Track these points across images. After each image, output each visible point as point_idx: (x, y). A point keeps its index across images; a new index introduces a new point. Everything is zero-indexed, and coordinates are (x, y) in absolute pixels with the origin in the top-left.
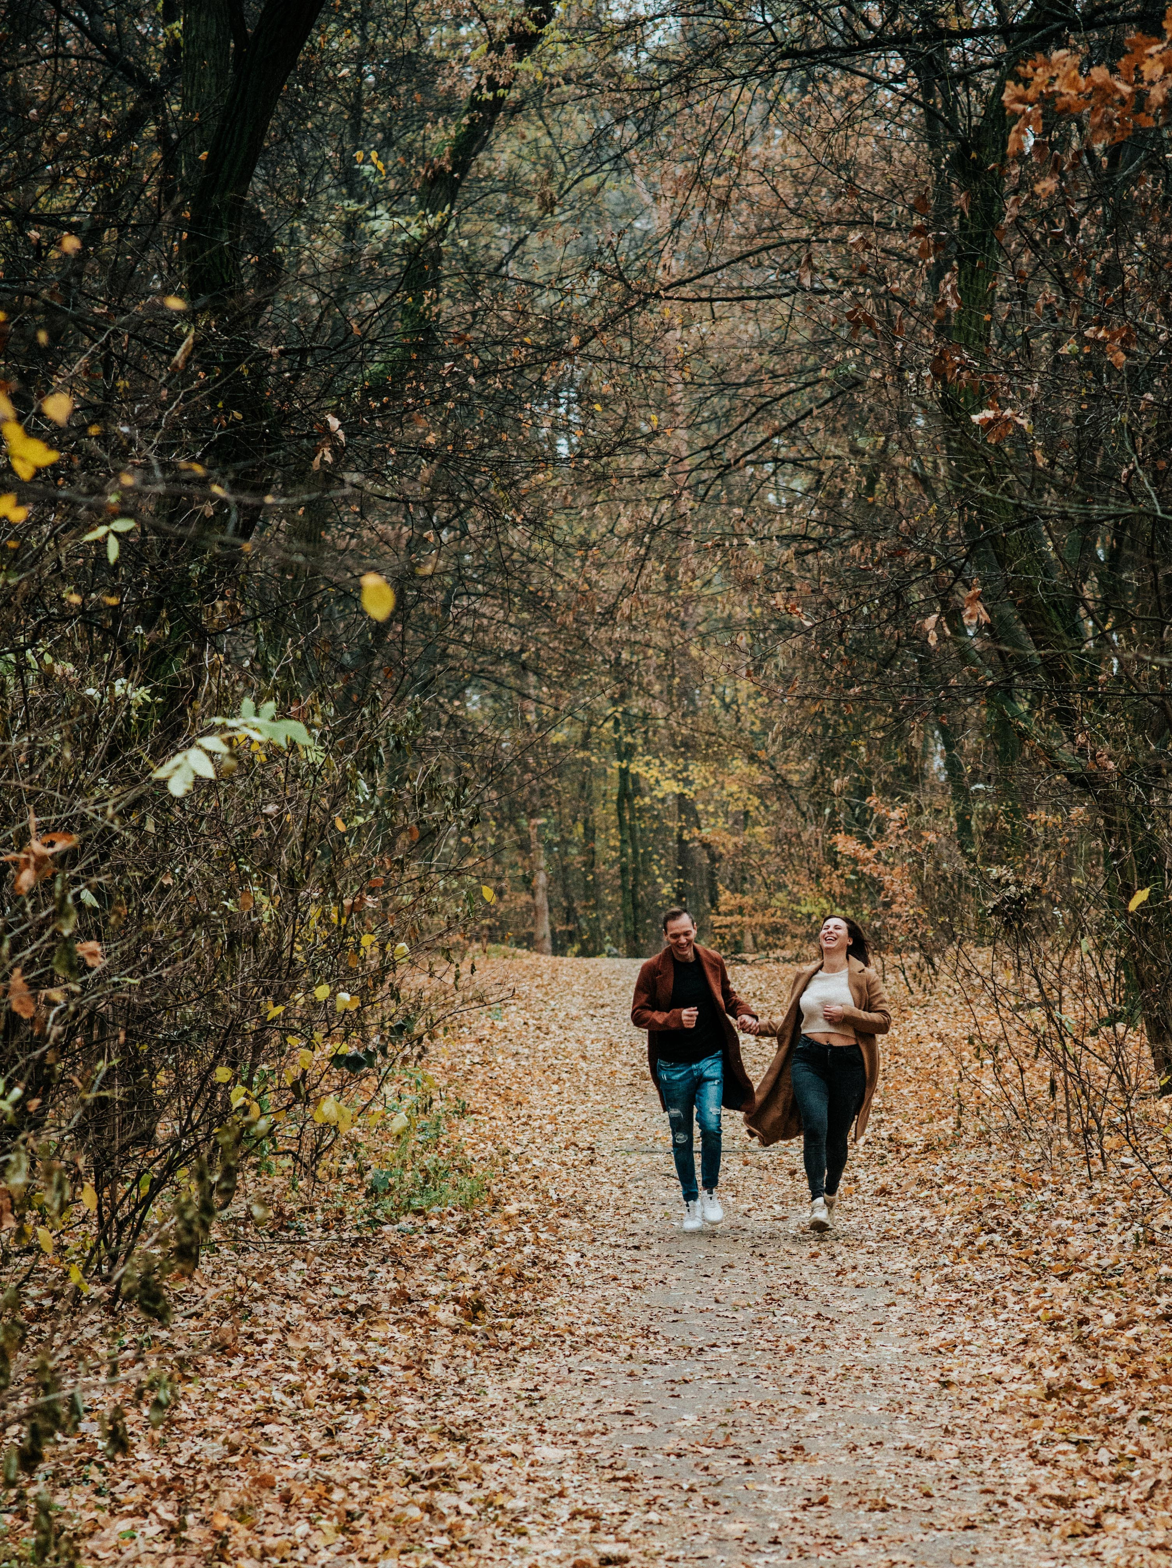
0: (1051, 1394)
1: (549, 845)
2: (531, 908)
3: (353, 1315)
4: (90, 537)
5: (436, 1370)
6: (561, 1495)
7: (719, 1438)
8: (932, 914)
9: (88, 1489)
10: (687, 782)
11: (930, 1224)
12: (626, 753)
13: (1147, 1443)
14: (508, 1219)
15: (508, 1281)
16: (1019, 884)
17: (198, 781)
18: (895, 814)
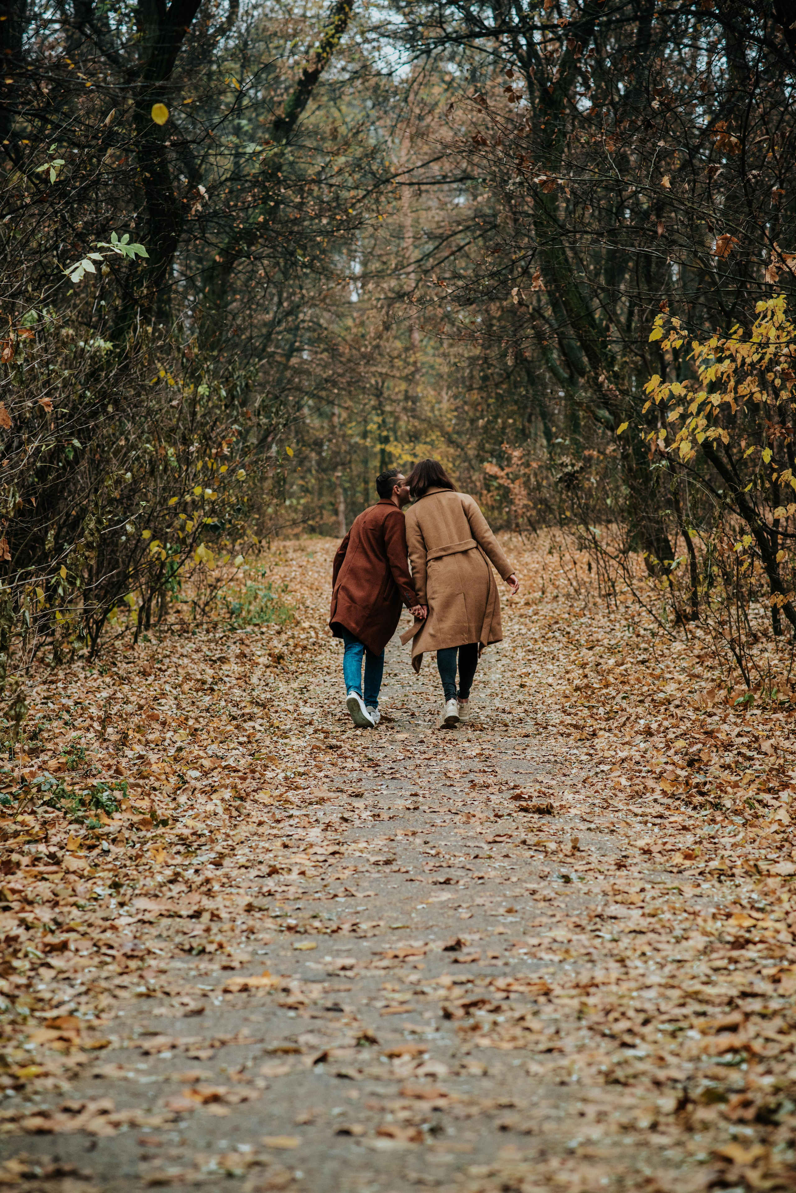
0: (577, 689)
1: (345, 490)
2: (338, 523)
3: (215, 662)
4: (40, 169)
5: (254, 680)
6: (310, 724)
7: (399, 705)
8: (535, 505)
9: (61, 723)
10: (415, 455)
11: (523, 631)
12: (386, 440)
13: (624, 705)
14: (304, 629)
15: (299, 650)
16: (573, 465)
17: (87, 274)
18: (516, 453)
